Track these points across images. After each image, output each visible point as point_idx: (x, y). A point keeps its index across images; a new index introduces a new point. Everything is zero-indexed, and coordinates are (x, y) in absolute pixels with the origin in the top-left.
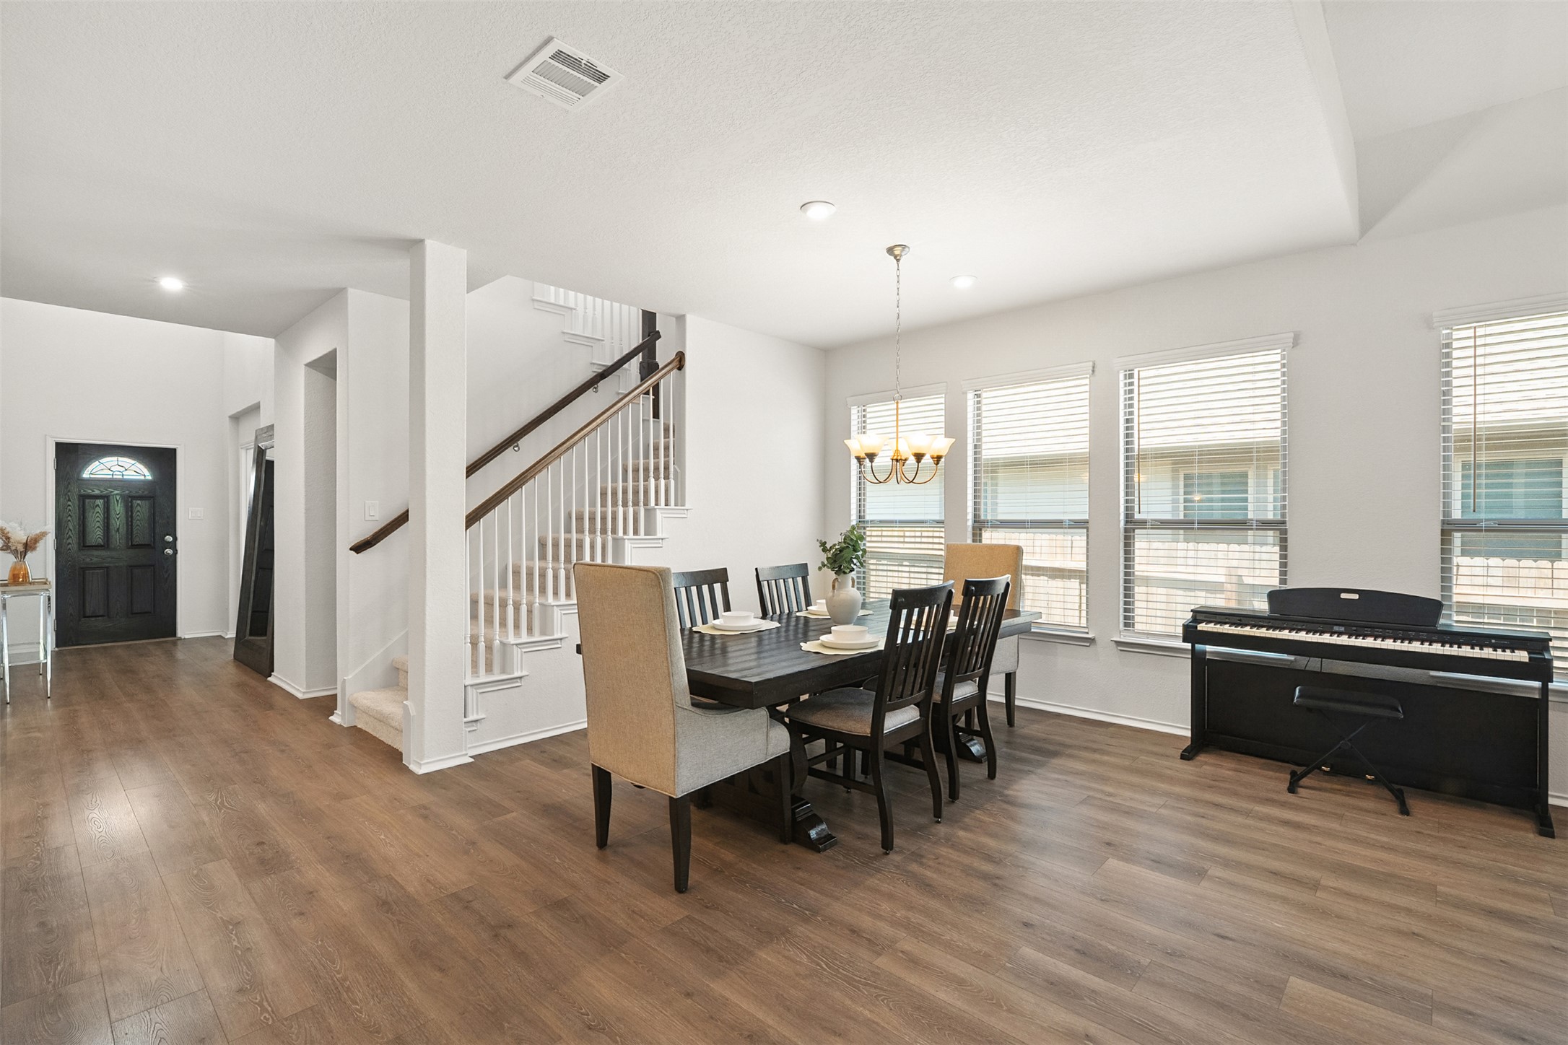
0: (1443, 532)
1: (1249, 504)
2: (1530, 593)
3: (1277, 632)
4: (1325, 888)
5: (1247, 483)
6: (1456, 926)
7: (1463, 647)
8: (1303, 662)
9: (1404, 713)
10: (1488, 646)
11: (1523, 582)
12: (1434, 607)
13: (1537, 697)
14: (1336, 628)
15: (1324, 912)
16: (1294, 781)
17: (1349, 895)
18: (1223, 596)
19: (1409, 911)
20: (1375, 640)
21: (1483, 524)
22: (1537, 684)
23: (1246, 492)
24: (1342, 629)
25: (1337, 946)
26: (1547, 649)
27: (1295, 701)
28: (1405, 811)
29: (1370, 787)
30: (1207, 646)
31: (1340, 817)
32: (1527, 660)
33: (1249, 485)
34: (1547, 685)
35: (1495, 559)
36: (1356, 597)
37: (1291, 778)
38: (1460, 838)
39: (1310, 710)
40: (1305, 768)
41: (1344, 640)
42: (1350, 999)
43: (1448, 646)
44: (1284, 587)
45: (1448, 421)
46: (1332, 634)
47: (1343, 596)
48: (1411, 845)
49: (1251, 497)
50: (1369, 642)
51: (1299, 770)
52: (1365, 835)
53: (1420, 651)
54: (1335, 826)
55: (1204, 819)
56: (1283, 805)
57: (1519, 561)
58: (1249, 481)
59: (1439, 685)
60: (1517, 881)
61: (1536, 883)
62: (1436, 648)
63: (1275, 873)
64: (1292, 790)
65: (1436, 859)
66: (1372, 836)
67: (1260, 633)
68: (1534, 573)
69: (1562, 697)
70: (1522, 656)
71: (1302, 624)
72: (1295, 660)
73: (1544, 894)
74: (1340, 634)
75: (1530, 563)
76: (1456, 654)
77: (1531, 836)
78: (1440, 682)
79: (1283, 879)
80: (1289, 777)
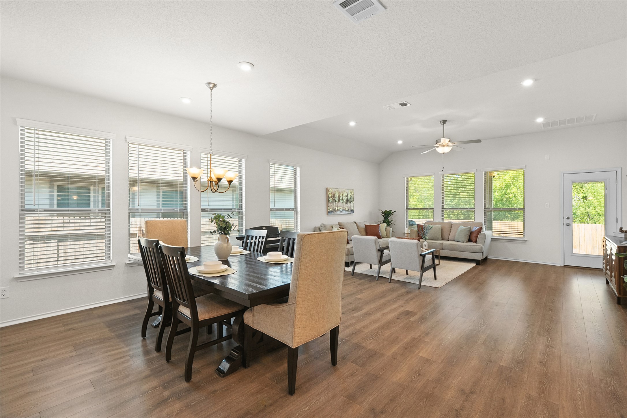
36: (265, 228)
47: (263, 228)
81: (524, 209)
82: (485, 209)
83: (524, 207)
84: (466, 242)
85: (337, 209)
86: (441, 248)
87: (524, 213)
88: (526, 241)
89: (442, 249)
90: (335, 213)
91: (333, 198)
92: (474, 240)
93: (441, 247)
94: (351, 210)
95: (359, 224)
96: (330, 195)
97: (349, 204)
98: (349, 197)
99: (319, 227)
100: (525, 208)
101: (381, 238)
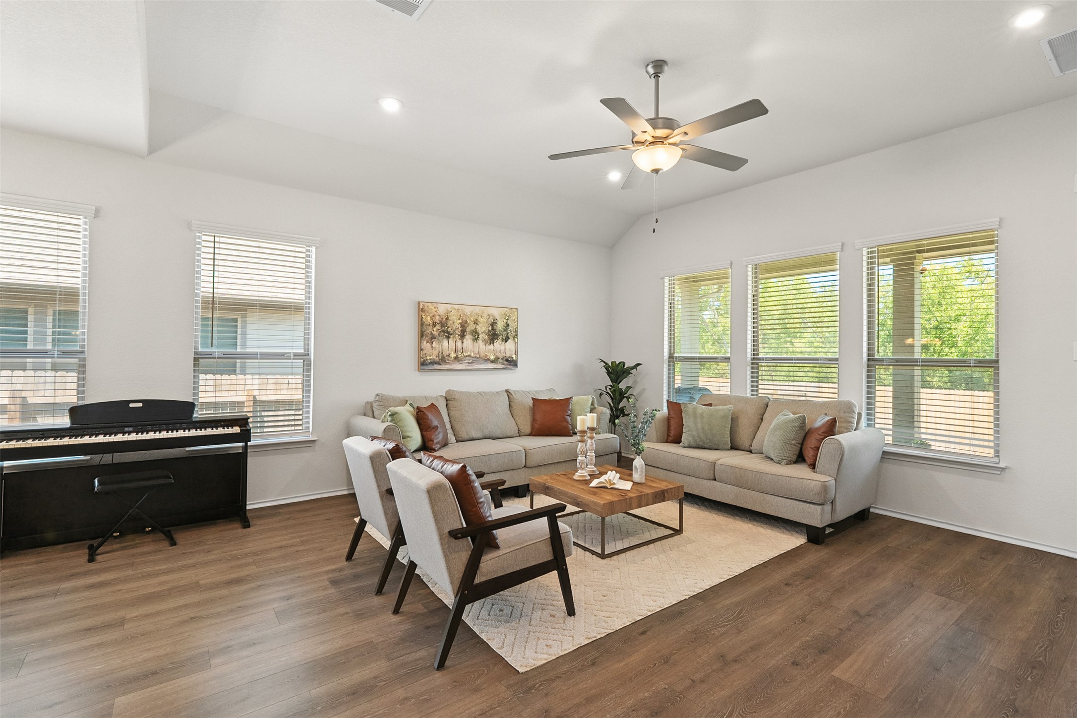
0: (195, 359)
1: (28, 336)
2: (226, 394)
3: (79, 439)
4: (131, 620)
5: (27, 318)
6: (212, 601)
7: (179, 431)
8: (97, 459)
9: (174, 479)
10: (220, 427)
11: (223, 388)
12: (190, 406)
13: (241, 451)
14: (126, 429)
15: (132, 637)
16: (93, 553)
17: (147, 616)
18: (6, 416)
19: (186, 606)
20: (123, 435)
21: (216, 354)
22: (241, 444)
23: (26, 326)
24: (131, 429)
25: (146, 655)
26: (247, 423)
27: (96, 489)
28: (173, 543)
29: (148, 536)
30: (5, 462)
31: (132, 565)
32: (239, 432)
33: (29, 320)
34: (247, 444)
35: (210, 375)
36: (140, 405)
37: (89, 551)
38: (207, 547)
39: (107, 493)
40: (101, 539)
41: (133, 437)
42: (161, 686)
43: (187, 431)
44: (81, 403)
45: (198, 290)
46: (124, 433)
47: (131, 405)
48: (180, 563)
49: (30, 331)
50: (151, 436)
51: (95, 543)
52: (151, 570)
53: (183, 436)
54: (130, 572)
55: (12, 617)
56: (86, 574)
57: (222, 375)
58: (29, 316)
59: (190, 456)
60: (238, 559)
61: (246, 555)
62: (193, 433)
63: (89, 629)
64: (91, 559)
65: (196, 566)
66: (157, 568)
67: (64, 442)
68: (228, 382)
69: (254, 449)
70: (236, 430)
71: (99, 430)
72: (91, 459)
73: (250, 560)
74: (129, 433)
75: (225, 376)
76: (204, 434)
77: (240, 530)
78: (191, 454)
79: (96, 630)
80: (87, 551)
81: (997, 362)
82: (869, 360)
83: (997, 355)
84: (787, 464)
85: (453, 355)
86: (712, 477)
87: (997, 374)
88: (1003, 469)
89: (715, 480)
90: (448, 366)
91: (438, 327)
92: (809, 460)
93: (712, 472)
94: (507, 360)
95: (517, 397)
96: (428, 320)
97: (498, 345)
98: (500, 326)
99: (371, 403)
100: (1000, 358)
101: (572, 436)
